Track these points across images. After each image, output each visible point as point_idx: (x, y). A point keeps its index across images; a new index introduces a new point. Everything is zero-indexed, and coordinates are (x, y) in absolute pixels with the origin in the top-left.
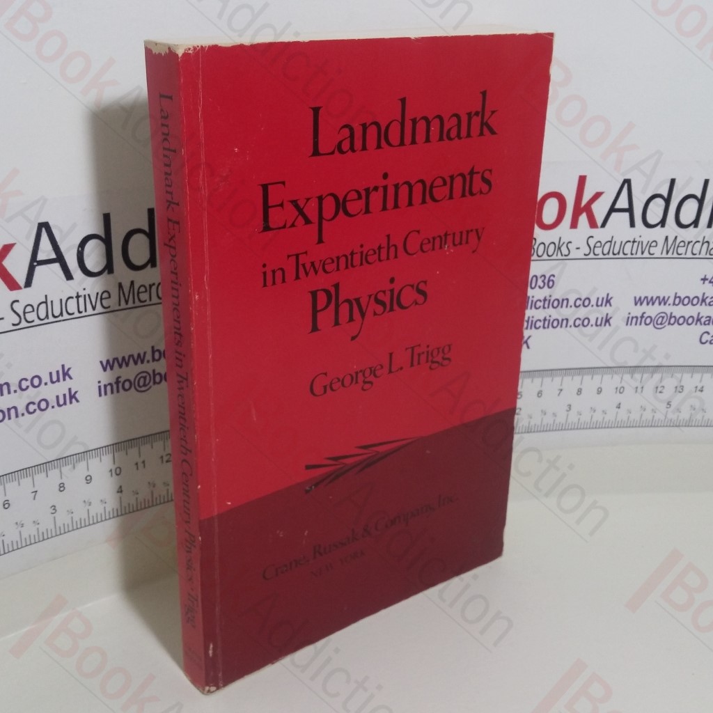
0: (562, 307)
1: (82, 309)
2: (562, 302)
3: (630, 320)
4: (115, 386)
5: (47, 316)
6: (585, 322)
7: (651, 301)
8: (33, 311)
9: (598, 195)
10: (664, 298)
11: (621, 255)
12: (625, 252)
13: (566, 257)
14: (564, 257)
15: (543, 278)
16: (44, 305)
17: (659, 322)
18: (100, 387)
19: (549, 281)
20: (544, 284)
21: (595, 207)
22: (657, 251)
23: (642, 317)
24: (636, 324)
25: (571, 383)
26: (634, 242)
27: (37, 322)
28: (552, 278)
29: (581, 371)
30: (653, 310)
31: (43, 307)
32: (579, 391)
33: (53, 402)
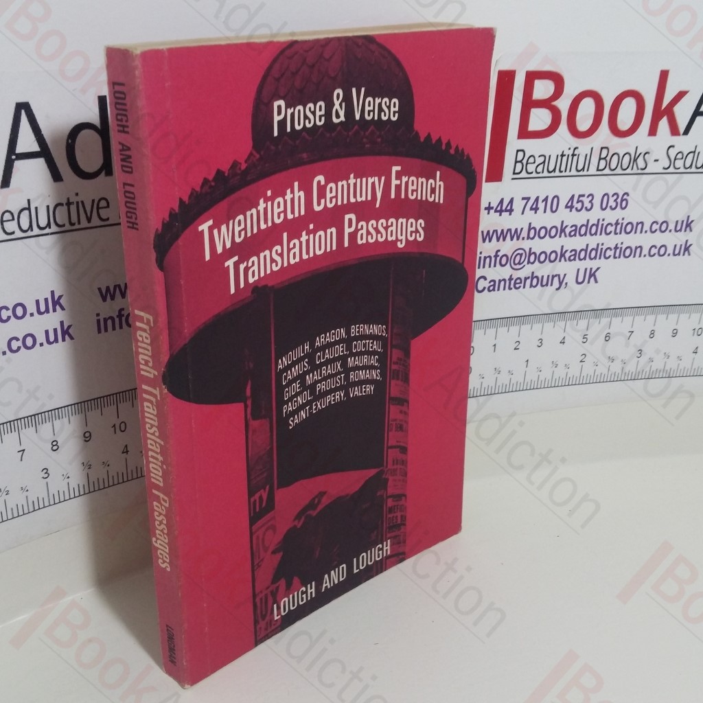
0: (636, 233)
1: (74, 219)
2: (637, 227)
4: (117, 320)
5: (31, 227)
6: (661, 251)
8: (13, 219)
9: (681, 95)
13: (643, 172)
14: (640, 171)
15: (615, 197)
16: (26, 212)
18: (98, 321)
19: (622, 201)
20: (617, 203)
21: (677, 109)
25: (643, 324)
27: (19, 234)
28: (625, 197)
29: (654, 309)
31: (25, 214)
32: (652, 334)
33: (41, 338)
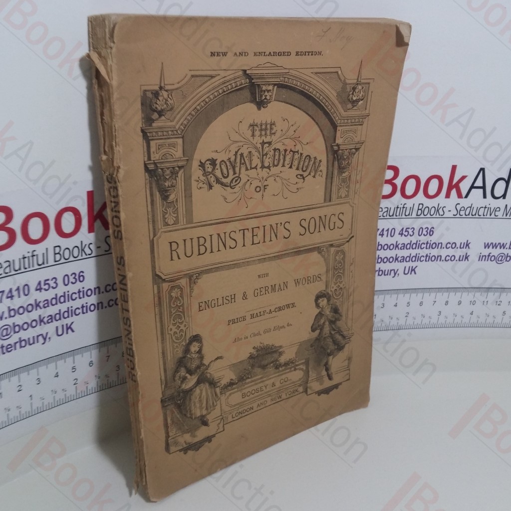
3: (481, 258)
7: (495, 246)
10: (503, 244)
11: (477, 216)
12: (480, 214)
17: (500, 259)
22: (499, 214)
23: (489, 256)
24: (485, 260)
26: (485, 208)
30: (496, 252)
